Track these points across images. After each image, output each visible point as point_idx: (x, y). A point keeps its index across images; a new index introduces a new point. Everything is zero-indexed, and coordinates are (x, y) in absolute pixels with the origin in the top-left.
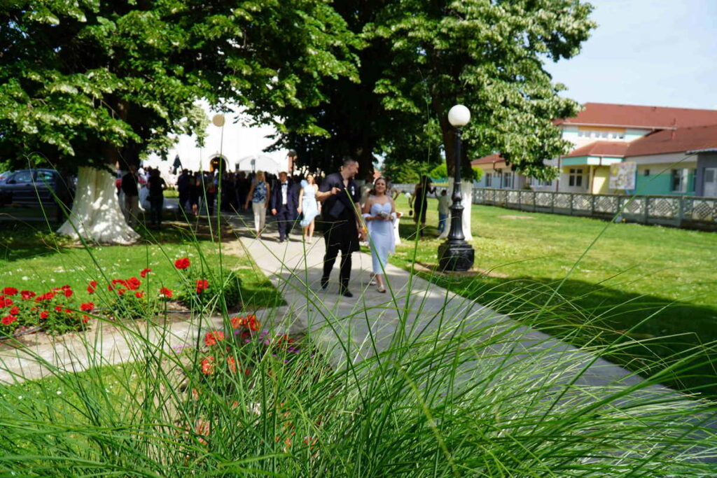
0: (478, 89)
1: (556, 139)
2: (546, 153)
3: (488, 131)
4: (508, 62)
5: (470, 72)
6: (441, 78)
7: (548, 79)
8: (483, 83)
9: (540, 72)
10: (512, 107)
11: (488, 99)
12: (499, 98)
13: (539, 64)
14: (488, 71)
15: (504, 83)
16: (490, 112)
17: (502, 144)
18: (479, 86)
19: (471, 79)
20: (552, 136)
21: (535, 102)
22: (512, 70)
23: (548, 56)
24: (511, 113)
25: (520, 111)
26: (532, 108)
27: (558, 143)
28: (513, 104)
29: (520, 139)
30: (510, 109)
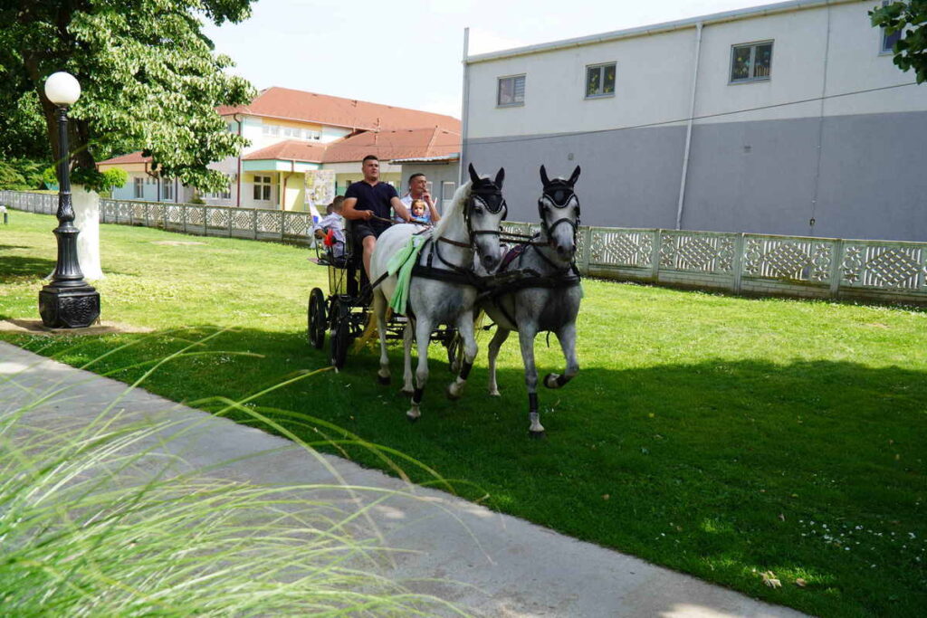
0: (98, 51)
1: (222, 134)
2: (209, 152)
3: (116, 114)
4: (145, 15)
5: (84, 23)
6: (37, 26)
7: (207, 48)
8: (104, 42)
9: (194, 36)
10: (154, 82)
11: (113, 68)
12: (131, 67)
13: (194, 25)
14: (112, 24)
15: (140, 45)
16: (119, 86)
17: (138, 136)
18: (99, 45)
19: (84, 34)
20: (215, 129)
21: (188, 78)
22: (151, 28)
23: (208, 15)
24: (152, 94)
25: (166, 89)
26: (184, 86)
27: (225, 139)
28: (156, 78)
29: (168, 131)
30: (150, 85)
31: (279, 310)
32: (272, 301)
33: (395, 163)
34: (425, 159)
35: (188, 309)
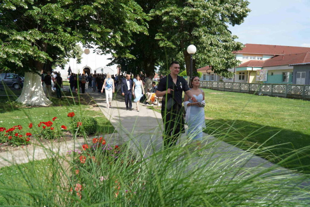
0: (200, 38)
2: (229, 66)
3: (203, 57)
4: (212, 26)
5: (196, 31)
6: (183, 33)
7: (230, 33)
8: (202, 35)
9: (226, 31)
10: (215, 46)
11: (204, 43)
12: (209, 42)
13: (226, 27)
14: (204, 30)
15: (211, 35)
16: (205, 48)
17: (209, 62)
18: (200, 36)
19: (196, 34)
20: (231, 58)
21: (224, 44)
22: (214, 30)
23: (230, 24)
24: (214, 49)
25: (218, 47)
26: (223, 46)
27: (234, 61)
28: (215, 44)
29: (218, 60)
30: (213, 46)
31: (250, 115)
32: (248, 112)
33: (291, 66)
34: (303, 64)
35: (222, 113)
